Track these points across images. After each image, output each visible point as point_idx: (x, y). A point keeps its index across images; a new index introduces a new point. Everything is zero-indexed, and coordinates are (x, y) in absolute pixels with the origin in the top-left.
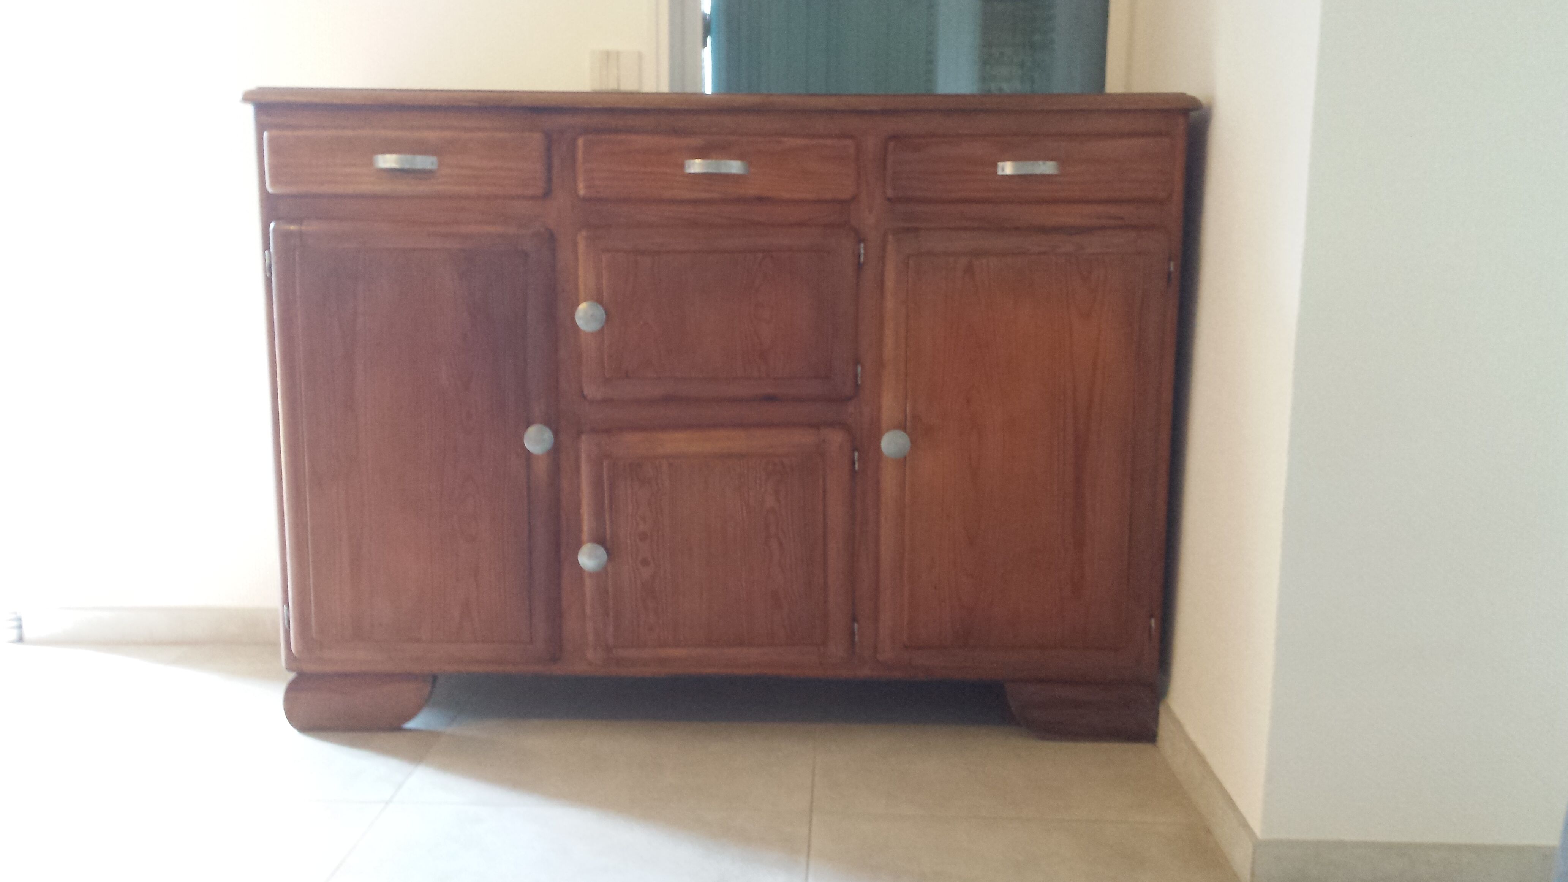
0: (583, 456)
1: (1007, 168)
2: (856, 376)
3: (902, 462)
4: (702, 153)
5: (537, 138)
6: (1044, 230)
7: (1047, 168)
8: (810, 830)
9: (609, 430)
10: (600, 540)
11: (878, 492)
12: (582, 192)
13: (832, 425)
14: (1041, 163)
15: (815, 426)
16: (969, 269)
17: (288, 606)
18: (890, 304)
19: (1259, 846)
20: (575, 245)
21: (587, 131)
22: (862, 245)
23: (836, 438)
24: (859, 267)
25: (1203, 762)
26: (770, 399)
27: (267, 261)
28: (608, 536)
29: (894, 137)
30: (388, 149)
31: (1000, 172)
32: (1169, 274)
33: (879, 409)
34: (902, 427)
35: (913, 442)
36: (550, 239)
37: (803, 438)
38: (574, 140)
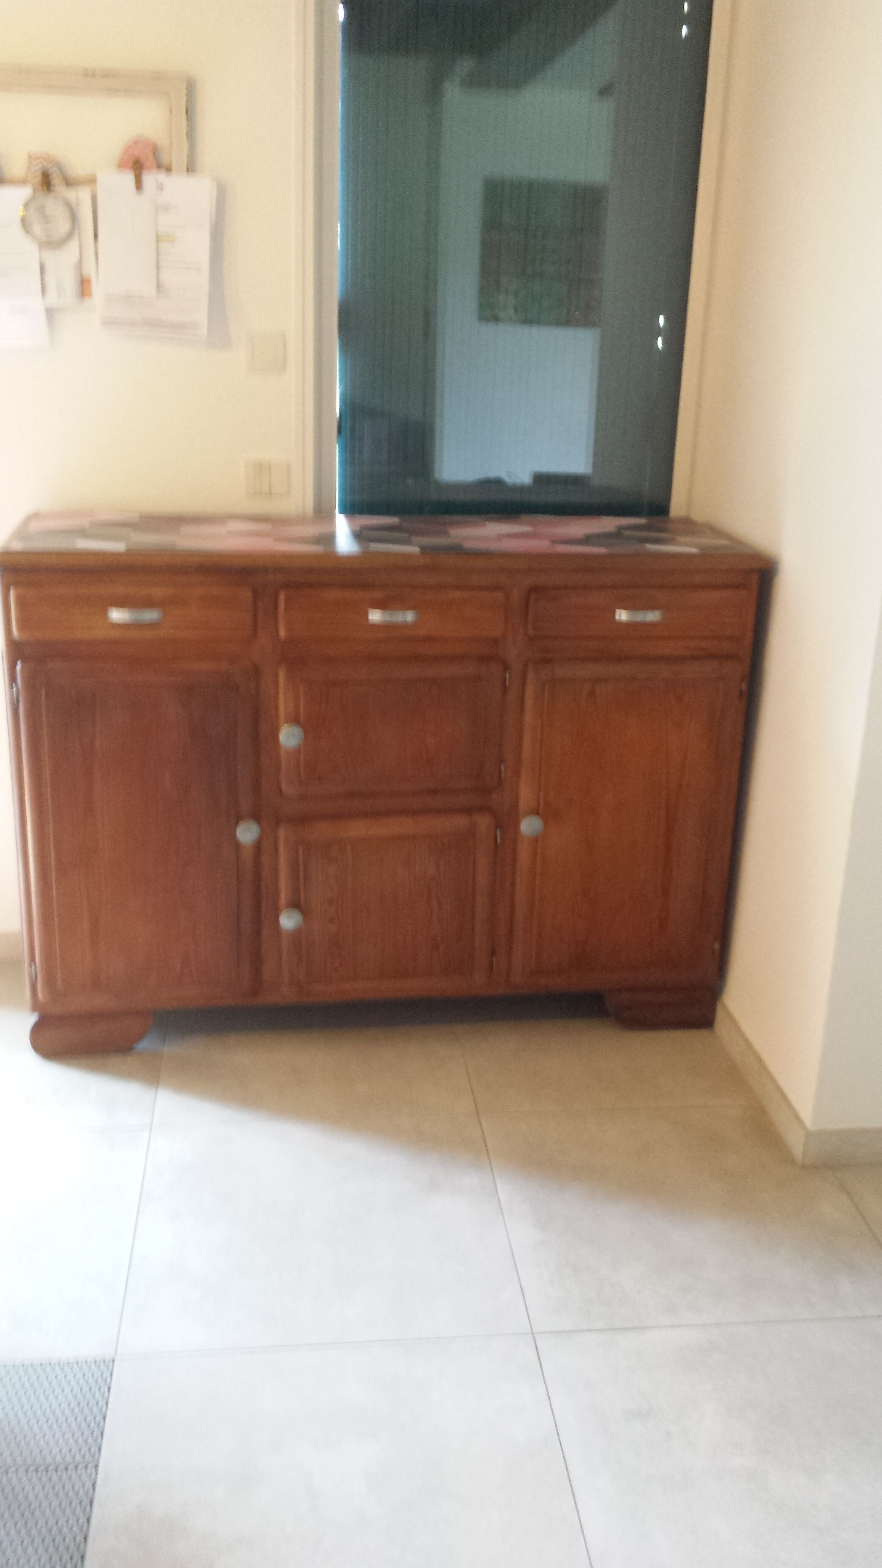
0: (281, 841)
1: (622, 615)
2: (500, 772)
3: (535, 840)
4: (382, 605)
5: (246, 594)
6: (646, 659)
7: (653, 616)
8: (482, 1131)
9: (303, 820)
10: (295, 905)
11: (514, 860)
12: (282, 633)
13: (481, 809)
14: (650, 612)
15: (468, 811)
16: (592, 693)
17: (35, 964)
18: (529, 718)
19: (809, 1135)
20: (277, 675)
21: (287, 586)
22: (508, 671)
23: (484, 822)
24: (505, 690)
25: (760, 1061)
26: (433, 792)
27: (15, 695)
28: (303, 900)
29: (535, 589)
30: (121, 603)
31: (617, 617)
32: (741, 692)
33: (517, 796)
34: (536, 812)
35: (546, 824)
36: (256, 672)
37: (460, 822)
38: (277, 596)
